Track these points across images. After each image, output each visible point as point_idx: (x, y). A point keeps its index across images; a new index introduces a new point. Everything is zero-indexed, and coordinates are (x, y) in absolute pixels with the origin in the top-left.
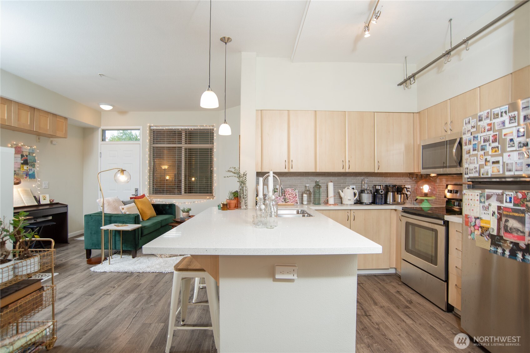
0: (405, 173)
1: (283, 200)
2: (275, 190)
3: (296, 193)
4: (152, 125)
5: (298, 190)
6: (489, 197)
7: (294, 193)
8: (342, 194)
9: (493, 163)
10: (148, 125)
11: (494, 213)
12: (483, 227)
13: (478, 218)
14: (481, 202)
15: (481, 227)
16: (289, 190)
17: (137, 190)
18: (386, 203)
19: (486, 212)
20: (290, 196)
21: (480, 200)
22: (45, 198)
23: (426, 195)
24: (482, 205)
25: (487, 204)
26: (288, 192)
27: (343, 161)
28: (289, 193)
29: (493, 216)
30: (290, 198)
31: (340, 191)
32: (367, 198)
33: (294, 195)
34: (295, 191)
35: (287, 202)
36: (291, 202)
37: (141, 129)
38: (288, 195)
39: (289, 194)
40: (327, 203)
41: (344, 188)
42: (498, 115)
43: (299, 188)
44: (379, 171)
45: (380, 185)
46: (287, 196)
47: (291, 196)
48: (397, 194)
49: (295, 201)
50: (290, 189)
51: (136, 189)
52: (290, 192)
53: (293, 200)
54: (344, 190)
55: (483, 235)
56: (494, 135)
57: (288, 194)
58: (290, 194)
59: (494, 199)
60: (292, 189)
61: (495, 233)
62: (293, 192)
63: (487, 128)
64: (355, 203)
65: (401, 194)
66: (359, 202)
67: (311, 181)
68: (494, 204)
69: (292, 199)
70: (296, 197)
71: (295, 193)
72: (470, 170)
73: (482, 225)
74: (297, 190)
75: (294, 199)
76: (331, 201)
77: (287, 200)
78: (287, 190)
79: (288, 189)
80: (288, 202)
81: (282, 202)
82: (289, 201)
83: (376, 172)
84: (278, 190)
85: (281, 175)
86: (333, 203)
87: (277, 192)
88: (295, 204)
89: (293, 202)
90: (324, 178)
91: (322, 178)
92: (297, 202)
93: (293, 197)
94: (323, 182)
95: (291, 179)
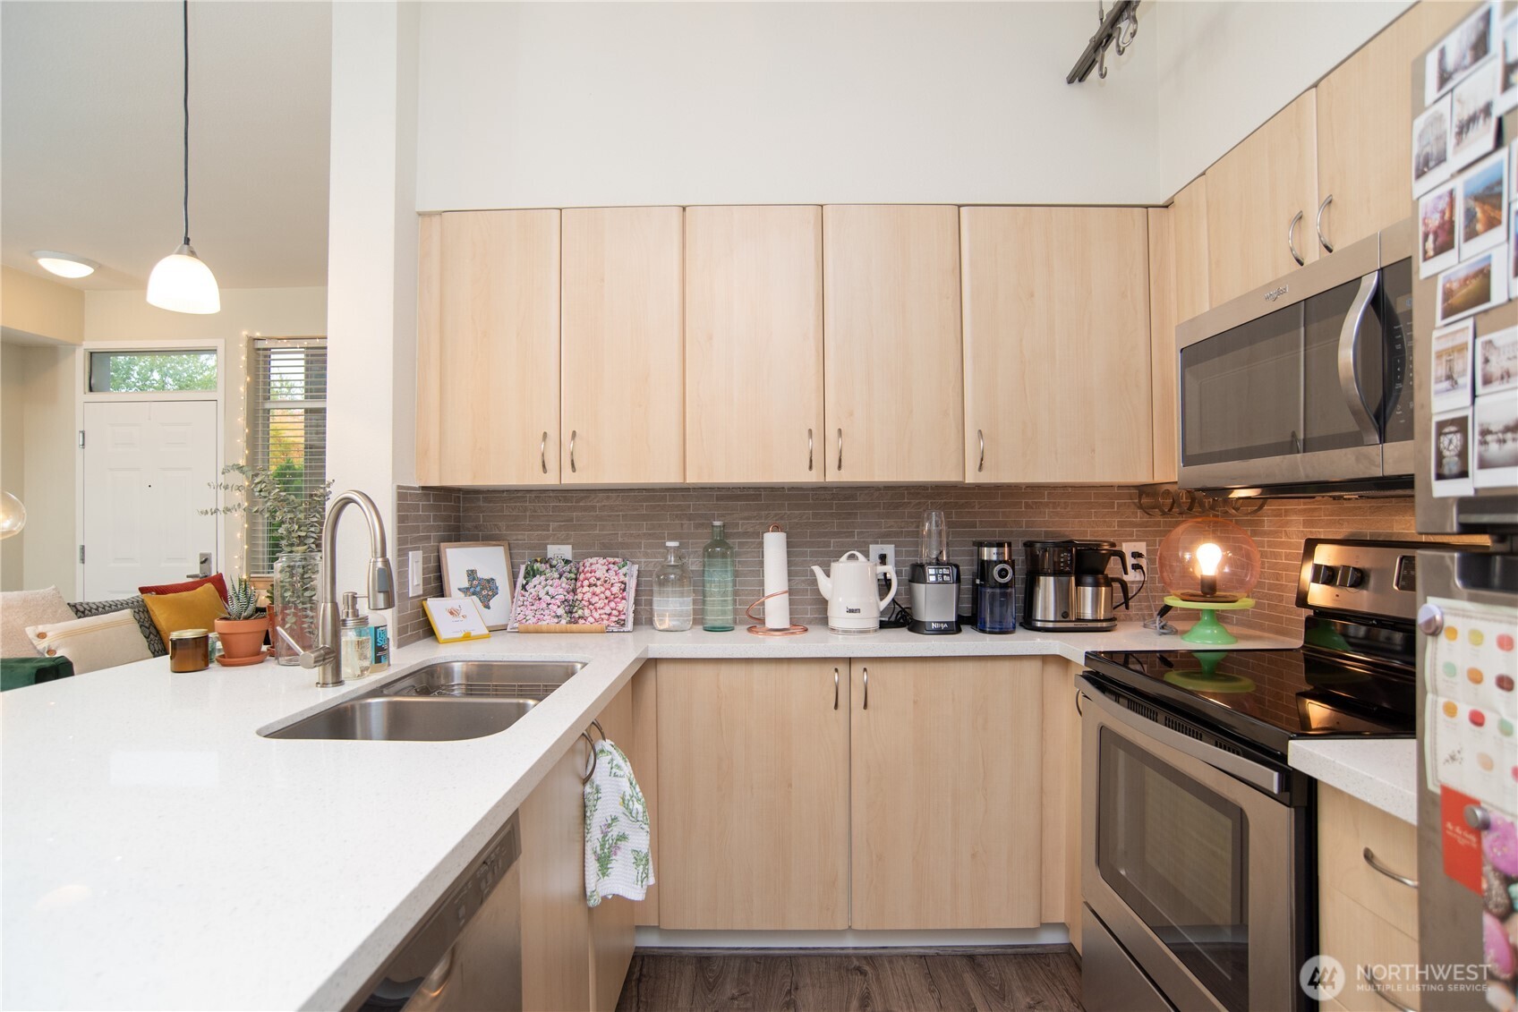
1: (561, 611)
2: (537, 565)
3: (626, 579)
4: (258, 335)
5: (639, 563)
7: (614, 579)
8: (824, 585)
10: (245, 333)
16: (594, 567)
17: (205, 561)
18: (1028, 622)
20: (594, 594)
23: (1209, 590)
26: (589, 575)
27: (810, 431)
28: (593, 580)
30: (595, 599)
31: (817, 570)
32: (934, 601)
33: (615, 589)
34: (624, 570)
35: (575, 622)
36: (596, 621)
37: (221, 351)
38: (586, 589)
39: (589, 586)
40: (756, 622)
41: (838, 556)
43: (646, 555)
44: (986, 478)
45: (998, 539)
46: (585, 592)
47: (598, 590)
48: (1078, 583)
49: (615, 612)
50: (601, 561)
51: (202, 555)
52: (598, 574)
53: (607, 610)
54: (835, 567)
57: (586, 583)
58: (599, 583)
60: (611, 560)
62: (612, 573)
64: (883, 625)
65: (1096, 585)
66: (901, 618)
67: (697, 526)
69: (600, 604)
70: (623, 598)
71: (622, 578)
72: (1484, 433)
74: (633, 563)
75: (612, 604)
76: (776, 611)
77: (580, 612)
78: (587, 564)
79: (594, 560)
80: (581, 621)
81: (556, 620)
82: (587, 612)
84: (548, 566)
85: (566, 499)
86: (787, 626)
87: (541, 573)
88: (610, 629)
89: (603, 620)
90: (755, 514)
91: (746, 514)
92: (623, 617)
93: (606, 598)
94: (750, 530)
95: (610, 516)
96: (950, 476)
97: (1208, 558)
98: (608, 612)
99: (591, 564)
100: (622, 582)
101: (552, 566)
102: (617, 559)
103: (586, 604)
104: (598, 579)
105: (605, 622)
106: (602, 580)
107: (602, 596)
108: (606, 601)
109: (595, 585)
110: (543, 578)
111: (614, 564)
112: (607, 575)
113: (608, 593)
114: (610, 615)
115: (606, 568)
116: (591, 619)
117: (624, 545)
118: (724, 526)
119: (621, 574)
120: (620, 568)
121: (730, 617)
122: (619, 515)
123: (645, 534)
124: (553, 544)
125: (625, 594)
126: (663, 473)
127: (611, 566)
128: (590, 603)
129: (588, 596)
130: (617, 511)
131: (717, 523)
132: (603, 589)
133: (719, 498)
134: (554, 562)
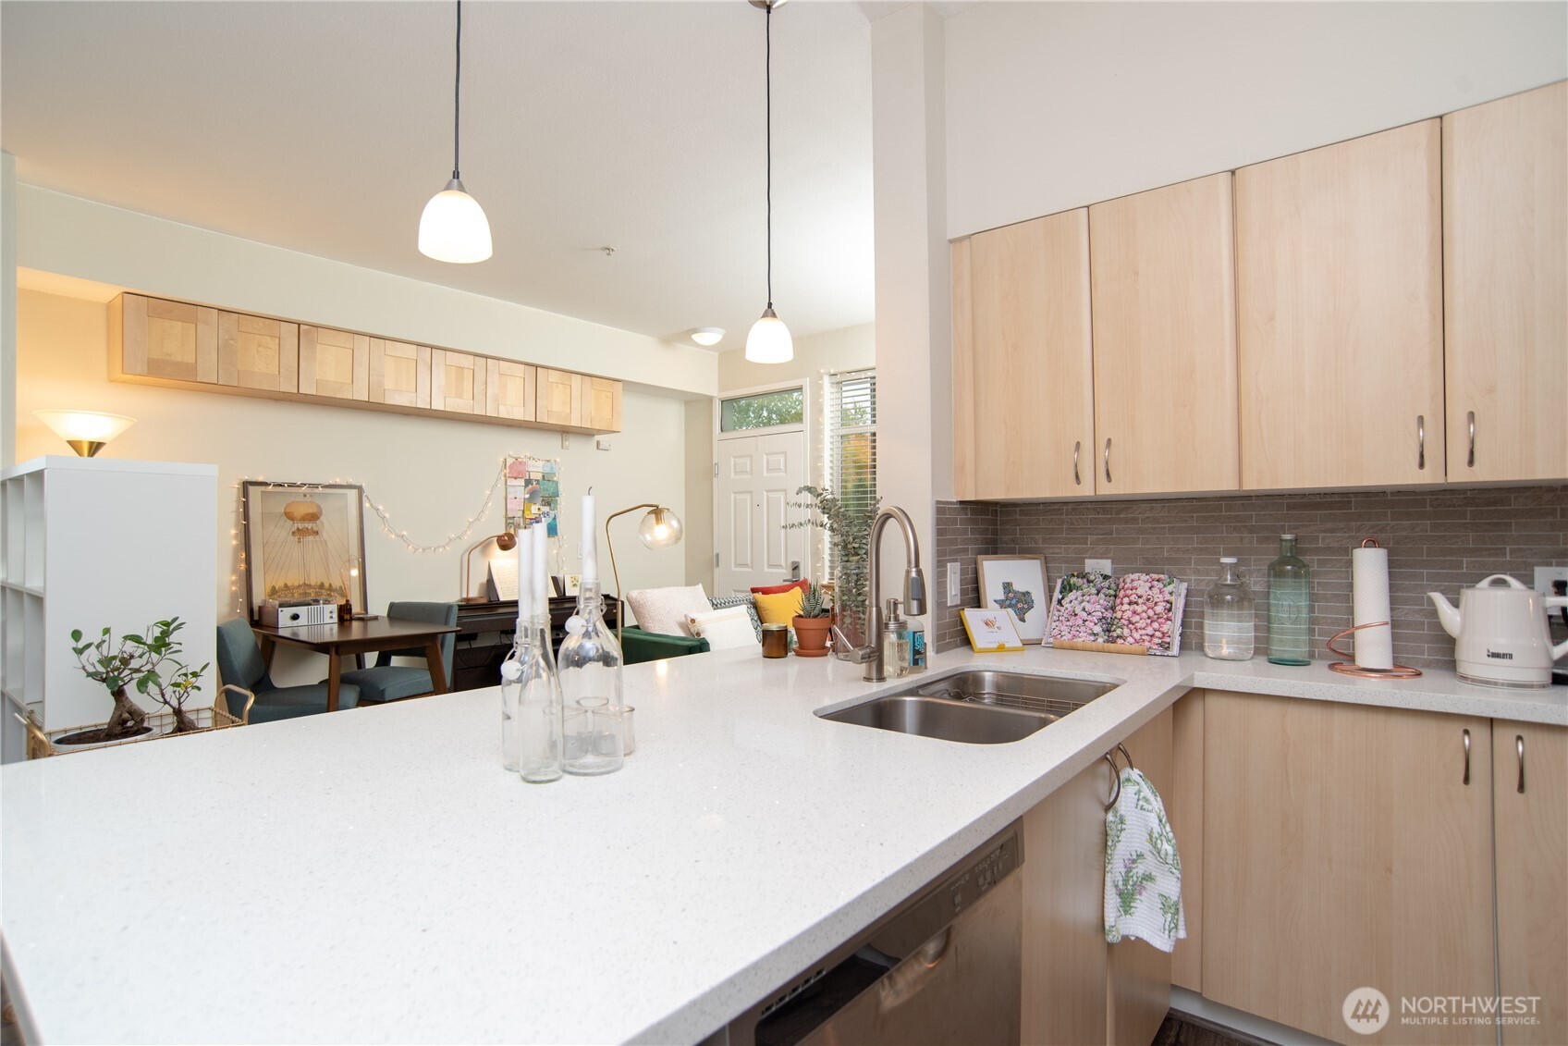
1: (1097, 629)
2: (1073, 580)
3: (1172, 598)
5: (1188, 581)
7: (1158, 597)
8: (1450, 617)
16: (1135, 584)
17: (796, 567)
20: (1134, 613)
22: (575, 582)
26: (1129, 592)
27: (1421, 419)
28: (1133, 598)
30: (1136, 618)
31: (1440, 600)
33: (1159, 609)
34: (1170, 588)
35: (1114, 642)
36: (1136, 642)
38: (1126, 607)
39: (1130, 604)
40: (1343, 658)
41: (1473, 580)
43: (1197, 572)
46: (1125, 610)
47: (1139, 609)
49: (1157, 633)
50: (1144, 577)
51: (794, 562)
52: (1139, 592)
53: (1149, 630)
54: (1469, 596)
57: (1126, 600)
58: (1140, 601)
60: (1156, 576)
62: (1156, 590)
67: (1260, 541)
69: (1141, 624)
70: (1168, 619)
71: (1168, 597)
74: (1182, 581)
75: (1156, 625)
76: (1373, 646)
77: (1119, 631)
78: (1128, 580)
79: (1135, 576)
80: (1121, 641)
81: (1092, 638)
82: (1126, 632)
84: (1085, 581)
85: (1105, 511)
86: (1388, 665)
87: (1078, 588)
88: (1152, 652)
89: (1144, 640)
90: (1342, 525)
91: (1329, 525)
92: (1167, 640)
93: (1149, 618)
94: (1336, 545)
95: (1154, 528)
98: (1151, 633)
99: (1132, 581)
100: (1167, 602)
101: (1089, 581)
102: (1162, 576)
103: (1126, 623)
104: (1140, 597)
105: (1146, 643)
106: (1144, 598)
107: (1144, 615)
108: (1149, 621)
109: (1137, 603)
110: (1079, 593)
111: (1158, 581)
112: (1150, 592)
113: (1151, 613)
114: (1152, 636)
115: (1149, 585)
116: (1130, 640)
117: (1170, 561)
118: (1296, 540)
119: (1166, 592)
120: (1165, 586)
121: (1305, 649)
122: (1164, 528)
123: (1195, 549)
124: (1090, 558)
125: (1170, 614)
126: (1214, 477)
127: (1155, 583)
128: (1130, 622)
129: (1128, 614)
130: (1162, 523)
131: (1288, 537)
132: (1145, 608)
133: (1290, 507)
134: (1092, 578)
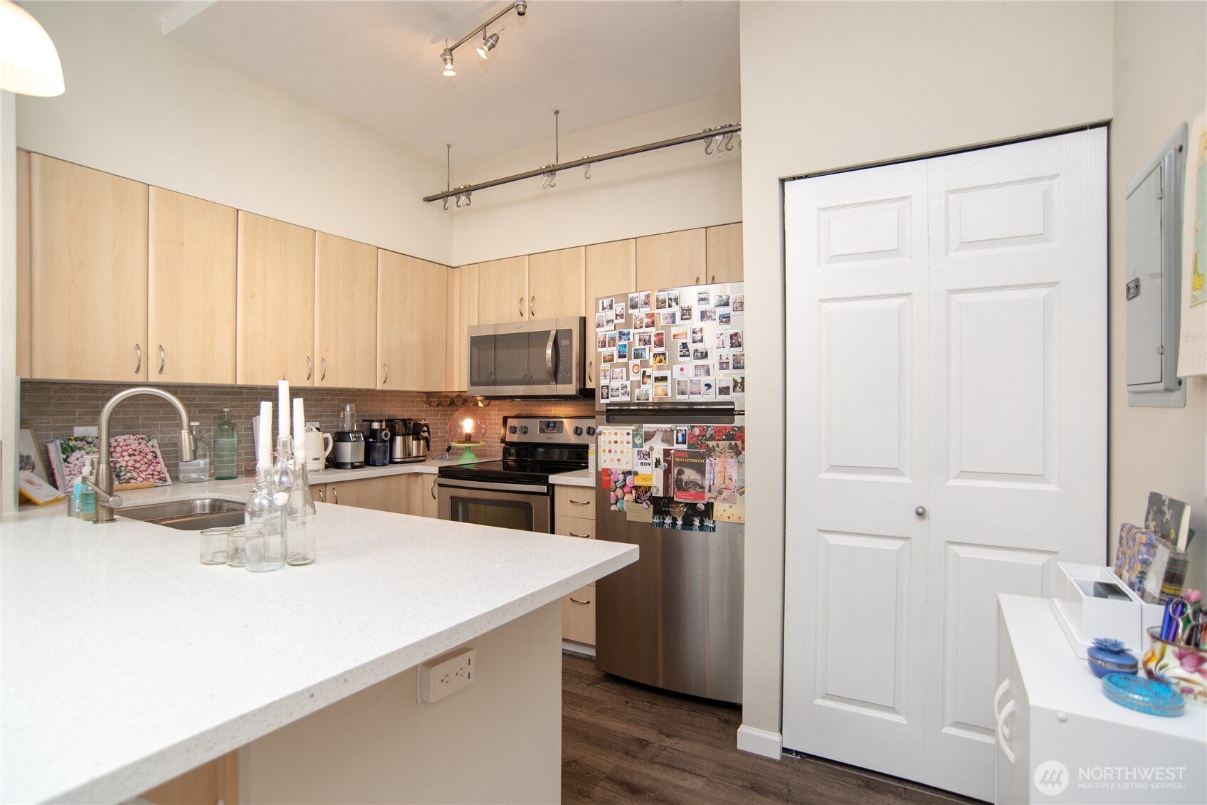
0: (418, 392)
2: (74, 443)
3: (154, 450)
6: (648, 436)
7: (146, 450)
9: (657, 379)
11: (658, 462)
12: (640, 487)
13: (630, 473)
14: (635, 445)
15: (635, 487)
16: (128, 442)
18: (392, 462)
19: (644, 461)
20: (135, 461)
21: (634, 442)
23: (468, 438)
24: (636, 450)
25: (646, 448)
26: (125, 448)
27: (308, 358)
29: (656, 467)
30: (138, 465)
32: (349, 451)
33: (150, 456)
34: (150, 443)
35: (128, 481)
36: (145, 480)
38: (127, 458)
39: (130, 455)
40: (251, 471)
42: (664, 302)
43: (162, 432)
45: (380, 418)
46: (125, 461)
47: (138, 458)
48: (413, 440)
49: (155, 473)
50: (132, 437)
52: (133, 447)
53: (149, 471)
55: (640, 501)
56: (658, 335)
57: (125, 453)
58: (136, 453)
59: (658, 437)
60: (139, 436)
61: (661, 494)
62: (143, 445)
63: (646, 320)
64: (327, 467)
65: (418, 439)
66: (333, 462)
67: (200, 412)
68: (658, 447)
69: (143, 468)
70: (157, 463)
71: (152, 449)
72: (612, 389)
73: (637, 483)
74: (154, 438)
75: (152, 467)
77: (128, 475)
78: (121, 440)
79: (126, 437)
80: (133, 481)
82: (135, 474)
83: (379, 388)
84: (84, 443)
85: (91, 391)
87: (80, 449)
88: (156, 484)
89: (149, 478)
90: (240, 403)
91: (234, 404)
92: (163, 476)
93: (146, 463)
94: (237, 414)
95: (132, 404)
96: (370, 386)
97: (468, 425)
98: (151, 473)
99: (125, 440)
100: (153, 452)
101: (88, 443)
102: (143, 436)
103: (132, 468)
104: (135, 450)
105: (151, 480)
106: (138, 451)
107: (142, 462)
108: (147, 465)
109: (134, 455)
110: (83, 452)
111: (142, 439)
112: (140, 447)
113: (146, 460)
114: (153, 474)
115: (138, 442)
116: (139, 479)
117: (144, 426)
118: (231, 412)
119: (150, 446)
120: (147, 442)
122: (140, 404)
123: (161, 417)
124: (77, 426)
125: (158, 460)
126: (223, 378)
127: (141, 440)
128: (135, 468)
129: (131, 463)
130: (138, 401)
132: (141, 457)
133: (216, 393)
134: (90, 440)
